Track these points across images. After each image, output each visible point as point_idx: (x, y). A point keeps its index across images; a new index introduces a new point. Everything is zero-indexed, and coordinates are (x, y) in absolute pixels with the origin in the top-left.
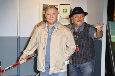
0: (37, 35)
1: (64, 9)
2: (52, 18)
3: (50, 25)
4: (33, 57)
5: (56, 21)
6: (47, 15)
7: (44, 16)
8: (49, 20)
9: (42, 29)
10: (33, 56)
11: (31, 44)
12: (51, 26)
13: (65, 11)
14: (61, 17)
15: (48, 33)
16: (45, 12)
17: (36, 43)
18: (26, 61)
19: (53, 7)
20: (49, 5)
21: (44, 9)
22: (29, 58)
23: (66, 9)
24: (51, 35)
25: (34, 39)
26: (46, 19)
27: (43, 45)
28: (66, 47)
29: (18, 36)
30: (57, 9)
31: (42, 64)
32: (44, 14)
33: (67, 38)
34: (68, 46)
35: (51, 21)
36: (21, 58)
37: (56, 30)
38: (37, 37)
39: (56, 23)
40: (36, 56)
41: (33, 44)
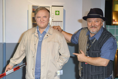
0: (25, 41)
1: (56, 11)
2: (43, 22)
3: (40, 29)
4: (22, 67)
5: (47, 25)
6: (37, 18)
7: (34, 19)
8: (39, 24)
9: (32, 34)
10: (21, 65)
11: (19, 51)
12: (42, 31)
13: (57, 13)
14: (53, 21)
15: (38, 39)
16: (35, 15)
17: (24, 50)
18: (13, 71)
19: (43, 8)
20: (39, 7)
21: (34, 11)
22: (16, 68)
23: (59, 12)
24: (41, 42)
25: (22, 46)
26: (36, 23)
27: (33, 53)
28: (59, 55)
29: (4, 42)
30: (49, 11)
31: (31, 75)
32: (34, 17)
33: (60, 45)
34: (61, 54)
35: (42, 25)
36: (7, 68)
37: (47, 35)
38: (26, 43)
39: (48, 28)
40: (25, 65)
41: (21, 51)
